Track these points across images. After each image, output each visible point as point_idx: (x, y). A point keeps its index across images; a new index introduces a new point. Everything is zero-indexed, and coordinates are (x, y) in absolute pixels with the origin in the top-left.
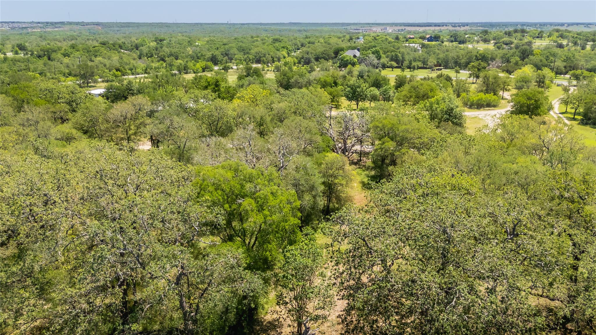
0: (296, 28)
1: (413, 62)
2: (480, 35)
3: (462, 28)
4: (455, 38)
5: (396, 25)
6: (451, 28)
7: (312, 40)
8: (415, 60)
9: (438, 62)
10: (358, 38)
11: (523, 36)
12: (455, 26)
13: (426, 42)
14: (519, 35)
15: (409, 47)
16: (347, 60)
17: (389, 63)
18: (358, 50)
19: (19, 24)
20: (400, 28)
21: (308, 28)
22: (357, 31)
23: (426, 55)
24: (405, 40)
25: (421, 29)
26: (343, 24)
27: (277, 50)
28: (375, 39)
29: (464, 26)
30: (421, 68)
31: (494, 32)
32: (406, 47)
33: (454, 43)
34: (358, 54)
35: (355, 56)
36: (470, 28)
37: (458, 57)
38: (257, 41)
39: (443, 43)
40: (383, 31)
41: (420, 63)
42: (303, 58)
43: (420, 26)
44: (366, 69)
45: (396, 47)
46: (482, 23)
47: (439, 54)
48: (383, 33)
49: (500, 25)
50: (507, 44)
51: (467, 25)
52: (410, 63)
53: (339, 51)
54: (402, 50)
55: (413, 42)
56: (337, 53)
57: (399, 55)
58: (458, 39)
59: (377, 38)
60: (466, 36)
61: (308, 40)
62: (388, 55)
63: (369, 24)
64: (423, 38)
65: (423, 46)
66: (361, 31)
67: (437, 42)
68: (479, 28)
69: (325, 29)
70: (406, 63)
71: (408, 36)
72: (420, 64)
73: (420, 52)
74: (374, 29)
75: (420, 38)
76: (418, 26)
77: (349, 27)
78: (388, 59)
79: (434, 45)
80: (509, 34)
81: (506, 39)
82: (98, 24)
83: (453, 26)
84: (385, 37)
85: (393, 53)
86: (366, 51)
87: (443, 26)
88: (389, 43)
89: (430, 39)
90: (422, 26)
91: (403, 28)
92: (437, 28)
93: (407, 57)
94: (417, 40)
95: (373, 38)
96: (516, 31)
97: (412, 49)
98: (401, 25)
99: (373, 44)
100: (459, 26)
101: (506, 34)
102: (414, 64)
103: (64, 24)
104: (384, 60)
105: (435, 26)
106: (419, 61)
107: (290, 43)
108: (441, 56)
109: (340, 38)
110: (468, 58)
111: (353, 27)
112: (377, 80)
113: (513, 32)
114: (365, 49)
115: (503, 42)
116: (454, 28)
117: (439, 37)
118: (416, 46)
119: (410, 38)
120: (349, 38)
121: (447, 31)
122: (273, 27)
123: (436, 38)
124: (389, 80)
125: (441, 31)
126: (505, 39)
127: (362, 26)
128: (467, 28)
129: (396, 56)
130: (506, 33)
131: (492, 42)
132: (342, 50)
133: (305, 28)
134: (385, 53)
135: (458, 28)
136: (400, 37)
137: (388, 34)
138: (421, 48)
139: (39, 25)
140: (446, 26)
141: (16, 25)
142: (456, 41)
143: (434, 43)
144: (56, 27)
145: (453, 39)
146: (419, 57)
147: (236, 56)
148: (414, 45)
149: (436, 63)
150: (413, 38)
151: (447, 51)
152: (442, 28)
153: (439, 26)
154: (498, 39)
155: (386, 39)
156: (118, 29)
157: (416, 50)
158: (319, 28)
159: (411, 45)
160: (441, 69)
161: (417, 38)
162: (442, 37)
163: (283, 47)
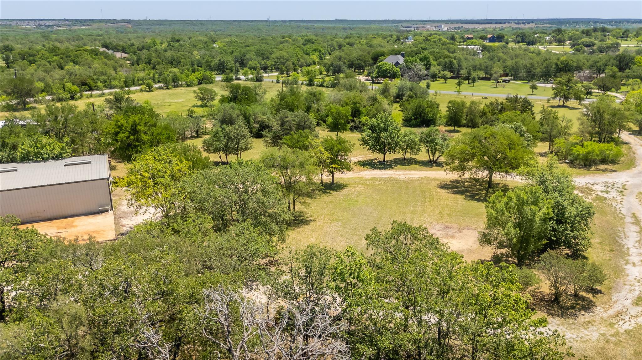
0: (341, 26)
1: (472, 72)
2: (553, 34)
3: (527, 26)
4: (522, 38)
5: (453, 22)
6: (514, 26)
7: (352, 40)
8: (475, 68)
9: (505, 71)
10: (407, 38)
11: (605, 36)
12: (518, 24)
13: (487, 43)
14: (599, 34)
15: (467, 49)
16: (386, 70)
17: (442, 72)
18: (403, 55)
19: (46, 22)
20: (457, 25)
21: (355, 26)
22: (408, 29)
23: (489, 63)
24: (462, 40)
25: (480, 27)
26: (394, 21)
27: (307, 54)
28: (427, 39)
29: (529, 23)
30: (483, 79)
31: (569, 30)
32: (463, 49)
33: (521, 44)
34: (401, 60)
35: (397, 64)
36: (536, 26)
37: (532, 65)
38: (287, 42)
39: (507, 43)
40: (438, 29)
41: (482, 72)
42: (332, 65)
43: (479, 23)
44: (409, 84)
45: (451, 50)
46: (548, 20)
47: (505, 60)
48: (438, 31)
49: (570, 22)
50: (587, 46)
51: (532, 22)
52: (469, 73)
53: (378, 56)
54: (458, 54)
55: (472, 44)
56: (376, 58)
57: (455, 62)
58: (527, 40)
59: (429, 38)
60: (536, 36)
61: (348, 40)
62: (441, 62)
63: (422, 21)
64: (484, 38)
65: (484, 48)
66: (412, 29)
67: (501, 43)
68: (546, 25)
69: (373, 26)
70: (463, 73)
71: (466, 36)
72: (482, 74)
73: (481, 56)
74: (428, 27)
75: (481, 38)
76: (477, 23)
77: (399, 25)
78: (439, 68)
79: (498, 48)
80: (587, 33)
81: (585, 39)
82: (129, 22)
83: (516, 23)
84: (438, 37)
85: (446, 59)
86: (412, 57)
87: (505, 23)
88: (442, 45)
89: (492, 40)
90: (482, 24)
91: (460, 25)
92: (499, 26)
93: (464, 64)
94: (476, 41)
95: (424, 38)
96: (595, 30)
97: (470, 52)
98: (457, 22)
99: (423, 45)
100: (523, 23)
101: (584, 34)
102: (474, 74)
103: (93, 22)
104: (435, 69)
105: (496, 23)
106: (481, 70)
107: (325, 44)
108: (509, 63)
109: (384, 38)
110: (545, 67)
111: (404, 25)
112: (420, 107)
113: (592, 31)
114: (412, 54)
115: (583, 43)
116: (517, 26)
117: (503, 37)
118: (476, 48)
119: (468, 38)
120: (396, 38)
121: (509, 29)
122: (316, 25)
123: (499, 38)
124: (438, 105)
125: (503, 30)
126: (583, 40)
127: (414, 23)
128: (532, 25)
129: (451, 63)
130: (583, 32)
131: (568, 42)
132: (383, 54)
133: (351, 26)
134: (436, 59)
135: (522, 26)
136: (457, 37)
137: (444, 33)
138: (482, 51)
139: (67, 22)
140: (509, 23)
141: (42, 23)
142: (523, 42)
143: (497, 44)
144: (84, 25)
145: (519, 39)
146: (480, 64)
147: (250, 63)
148: (473, 47)
149: (502, 72)
150: (472, 38)
151: (516, 56)
152: (504, 26)
153: (501, 23)
154: (575, 39)
155: (440, 39)
156: (148, 27)
157: (475, 54)
158: (367, 26)
159: (469, 47)
160: (509, 81)
161: (476, 39)
162: (506, 37)
163: (315, 50)
